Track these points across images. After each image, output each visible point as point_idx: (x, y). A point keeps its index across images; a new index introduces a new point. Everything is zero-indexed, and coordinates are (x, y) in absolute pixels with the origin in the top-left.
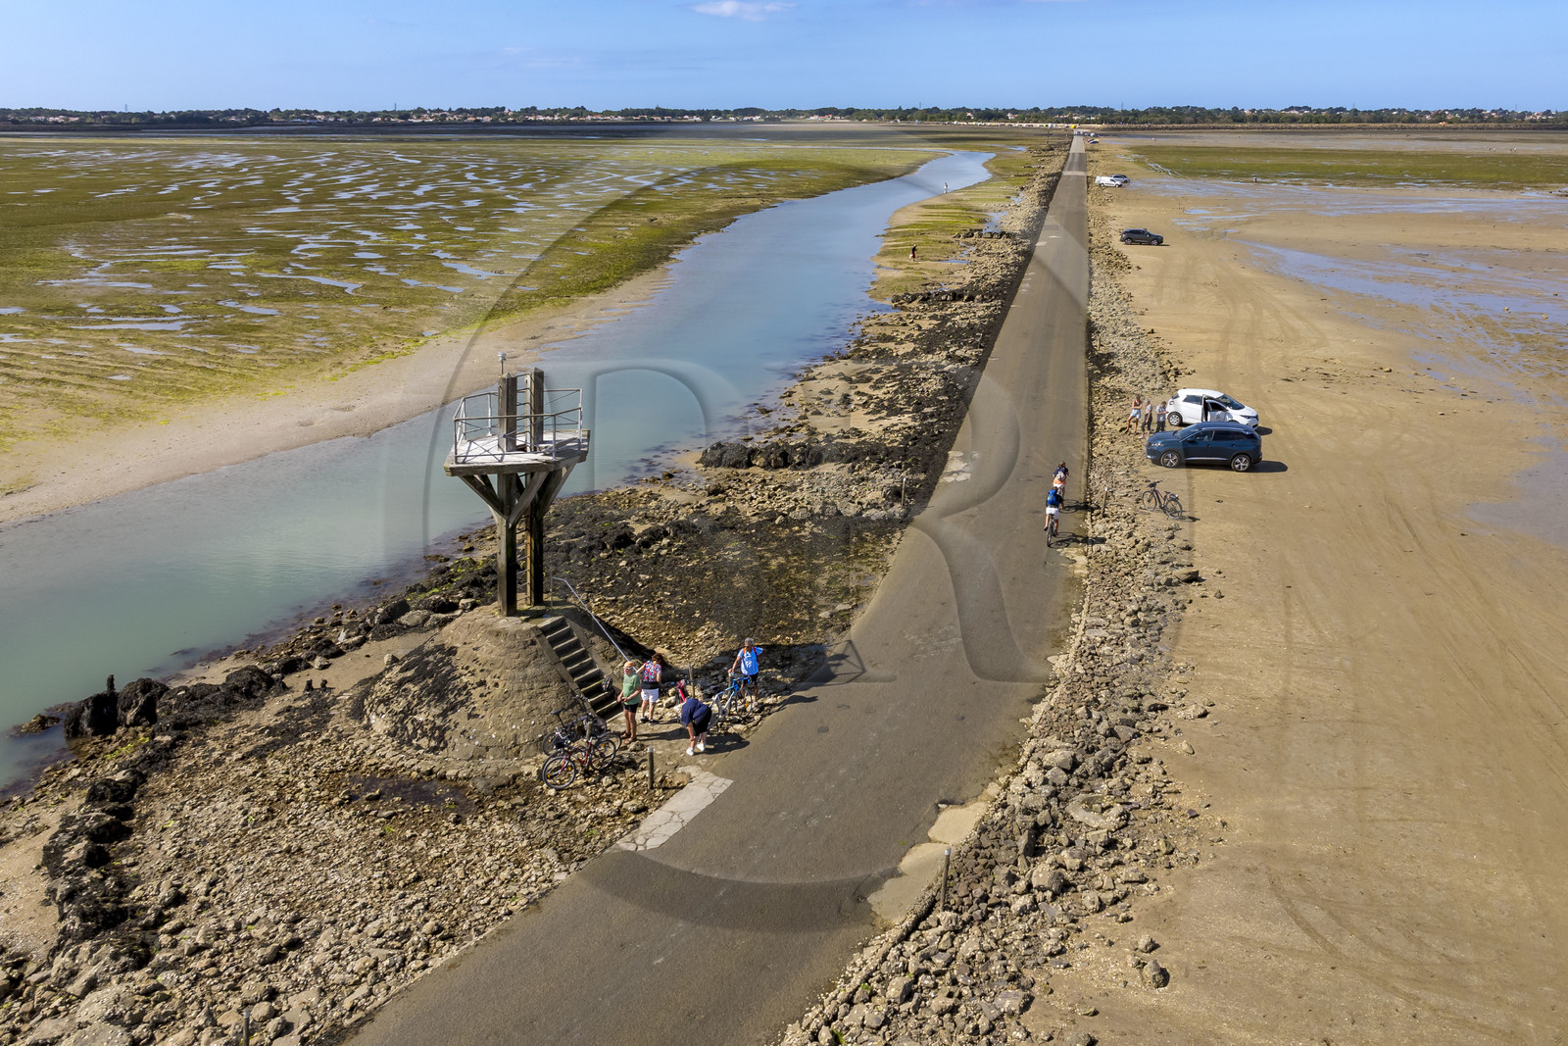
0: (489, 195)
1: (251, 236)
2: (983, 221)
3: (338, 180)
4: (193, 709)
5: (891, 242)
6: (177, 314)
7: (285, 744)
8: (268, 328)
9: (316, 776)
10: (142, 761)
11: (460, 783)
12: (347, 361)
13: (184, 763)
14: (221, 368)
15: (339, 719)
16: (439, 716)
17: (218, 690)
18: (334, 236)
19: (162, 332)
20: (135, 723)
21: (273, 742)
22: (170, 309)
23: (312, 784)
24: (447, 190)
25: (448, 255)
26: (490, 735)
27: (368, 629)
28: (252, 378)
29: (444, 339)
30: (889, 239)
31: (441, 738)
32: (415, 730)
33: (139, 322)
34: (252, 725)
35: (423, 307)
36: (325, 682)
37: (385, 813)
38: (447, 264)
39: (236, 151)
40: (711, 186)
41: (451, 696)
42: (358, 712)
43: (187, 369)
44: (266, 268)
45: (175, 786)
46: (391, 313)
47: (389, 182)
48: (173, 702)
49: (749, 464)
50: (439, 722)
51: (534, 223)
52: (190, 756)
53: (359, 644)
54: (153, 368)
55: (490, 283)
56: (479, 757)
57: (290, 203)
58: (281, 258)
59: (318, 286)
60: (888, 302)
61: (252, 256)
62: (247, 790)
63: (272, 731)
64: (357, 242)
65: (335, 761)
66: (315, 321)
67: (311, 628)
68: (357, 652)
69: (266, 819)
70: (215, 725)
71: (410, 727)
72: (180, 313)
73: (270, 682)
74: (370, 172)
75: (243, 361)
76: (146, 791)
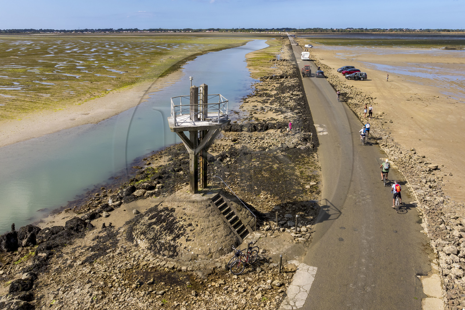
0: (115, 51)
1: (40, 62)
2: (275, 57)
3: (65, 48)
4: (54, 239)
5: (250, 63)
6: (19, 85)
7: (101, 256)
8: (52, 89)
9: (120, 272)
10: (34, 267)
11: (190, 273)
12: (83, 99)
13: (55, 267)
14: (37, 101)
15: (122, 242)
16: (171, 240)
17: (64, 229)
18: (68, 62)
19: (14, 90)
20: (27, 245)
21: (95, 255)
22: (15, 83)
23: (119, 277)
24: (101, 50)
25: (108, 67)
26: (198, 249)
27: (121, 198)
28: (50, 105)
29: (114, 91)
30: (248, 62)
31: (175, 251)
32: (161, 247)
33: (5, 87)
34: (83, 246)
35: (104, 82)
36: (111, 223)
37: (160, 292)
38: (108, 70)
39: (30, 40)
40: (184, 48)
41: (176, 231)
42: (130, 238)
43: (26, 102)
44: (47, 71)
45: (52, 280)
46: (94, 84)
47: (82, 48)
48: (44, 235)
49: (242, 131)
50: (172, 243)
51: (133, 58)
52: (56, 263)
53: (119, 205)
54: (13, 102)
55: (125, 75)
56: (194, 259)
57: (51, 54)
58: (52, 68)
59: (66, 76)
60: (259, 79)
61: (41, 68)
62: (89, 282)
63: (93, 249)
64: (76, 64)
65: (127, 264)
66: (68, 86)
67: (95, 198)
68: (119, 209)
69: (102, 298)
70: (65, 246)
71: (158, 245)
72: (20, 85)
73: (85, 224)
74: (75, 46)
75: (46, 99)
76: (38, 283)
